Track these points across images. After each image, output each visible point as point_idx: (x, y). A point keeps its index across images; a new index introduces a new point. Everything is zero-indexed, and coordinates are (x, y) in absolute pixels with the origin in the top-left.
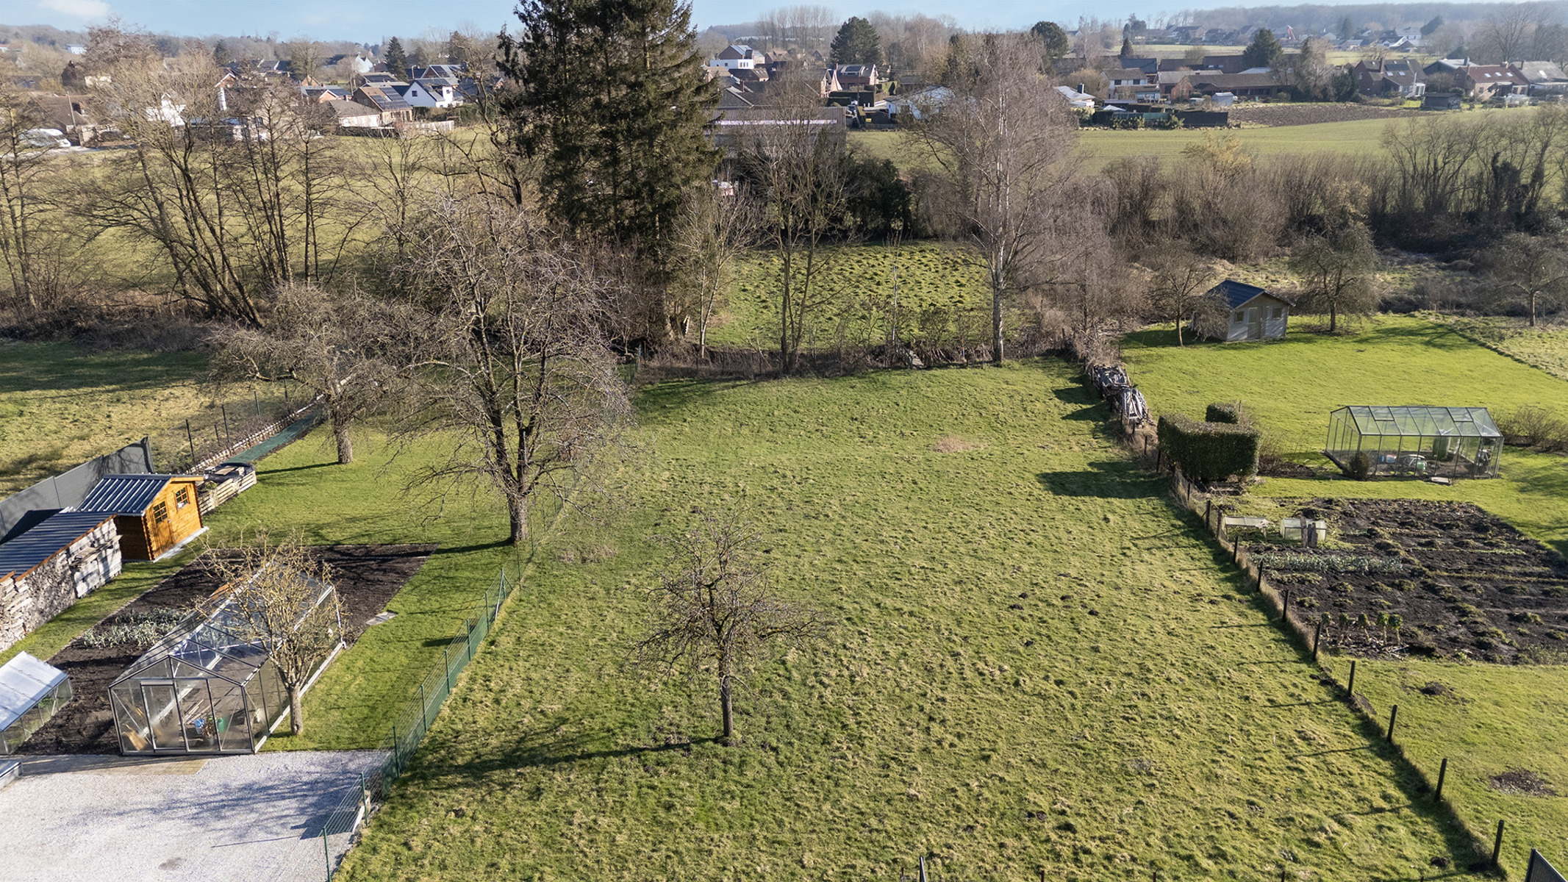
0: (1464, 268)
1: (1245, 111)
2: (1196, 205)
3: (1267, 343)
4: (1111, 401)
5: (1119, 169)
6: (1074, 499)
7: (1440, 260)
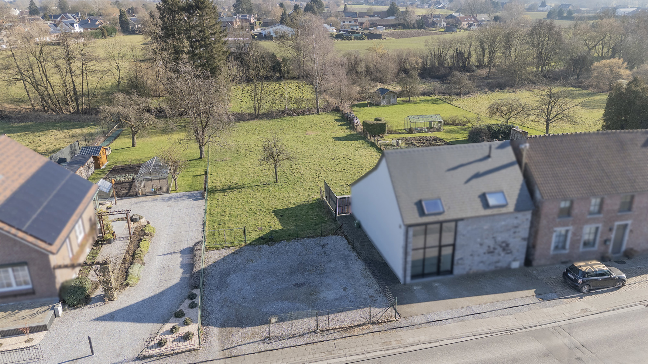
0: (447, 83)
1: (388, 33)
2: (371, 66)
3: (392, 105)
4: (350, 121)
5: (348, 55)
6: (343, 142)
7: (441, 81)
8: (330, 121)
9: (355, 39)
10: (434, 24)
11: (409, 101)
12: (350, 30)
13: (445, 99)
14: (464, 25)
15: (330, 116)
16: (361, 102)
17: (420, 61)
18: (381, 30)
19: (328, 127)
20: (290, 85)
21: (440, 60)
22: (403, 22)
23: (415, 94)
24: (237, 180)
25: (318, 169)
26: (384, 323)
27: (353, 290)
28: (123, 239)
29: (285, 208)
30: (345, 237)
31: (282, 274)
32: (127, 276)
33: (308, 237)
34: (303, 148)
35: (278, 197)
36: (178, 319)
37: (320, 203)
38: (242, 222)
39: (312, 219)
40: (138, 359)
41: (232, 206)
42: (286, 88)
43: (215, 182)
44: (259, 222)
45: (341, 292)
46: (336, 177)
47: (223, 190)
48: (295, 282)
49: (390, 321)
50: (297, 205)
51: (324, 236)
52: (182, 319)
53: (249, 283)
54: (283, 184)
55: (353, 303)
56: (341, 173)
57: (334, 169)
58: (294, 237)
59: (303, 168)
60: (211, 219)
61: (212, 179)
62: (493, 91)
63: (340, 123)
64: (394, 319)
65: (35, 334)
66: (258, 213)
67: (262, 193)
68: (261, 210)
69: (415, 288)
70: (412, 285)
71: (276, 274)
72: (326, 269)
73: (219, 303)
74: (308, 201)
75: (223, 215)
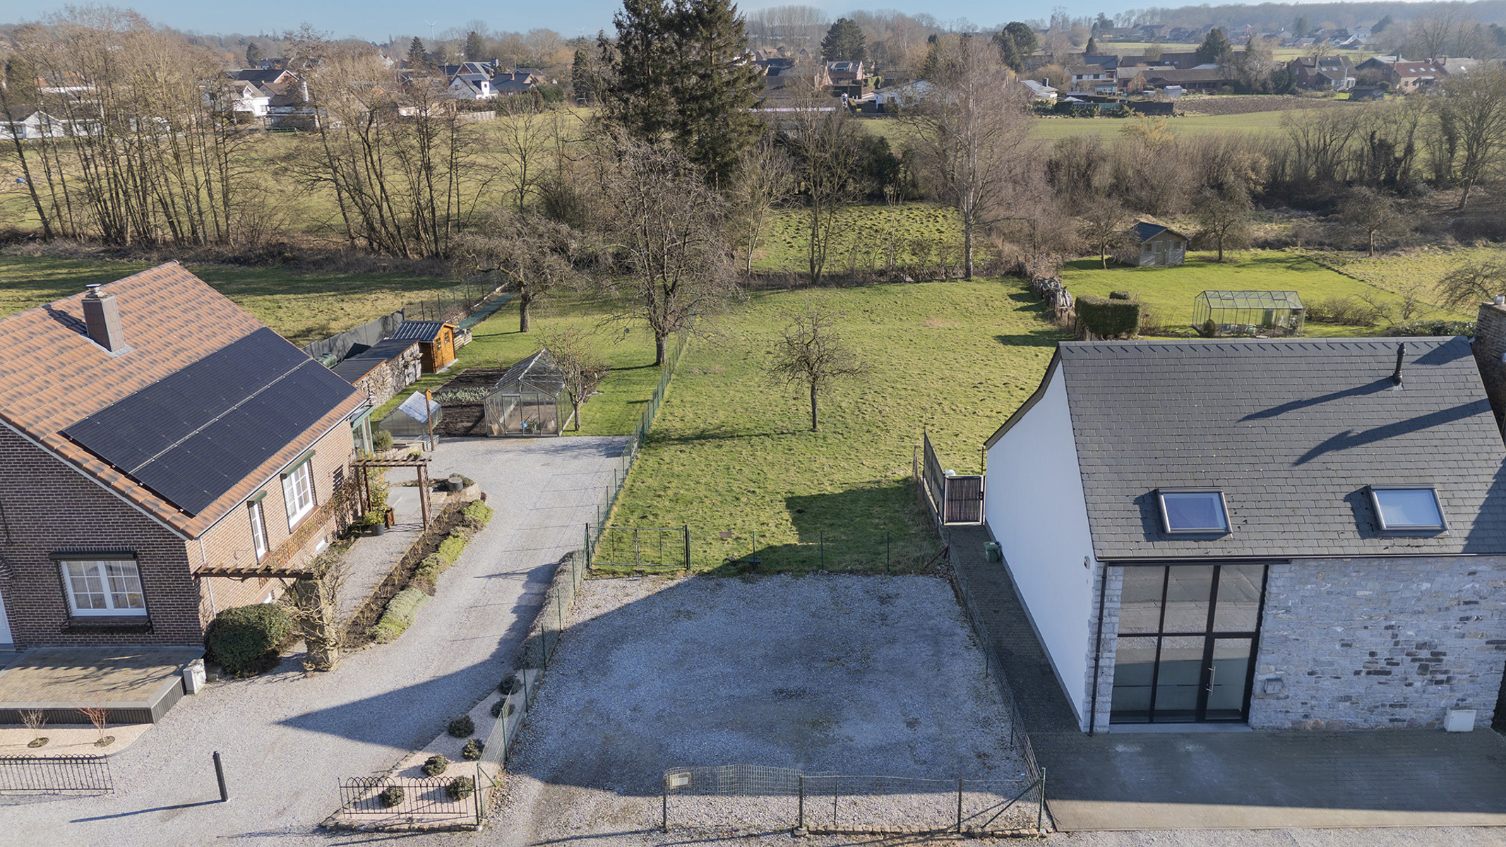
0: (1335, 220)
1: (1191, 102)
2: (1130, 172)
3: (1170, 267)
4: (1048, 298)
5: (1068, 144)
6: (1016, 348)
7: (1319, 215)
8: (995, 297)
9: (1102, 114)
10: (1320, 82)
11: (1219, 261)
12: (1091, 94)
13: (1324, 259)
14: (1408, 83)
15: (998, 285)
16: (1086, 258)
17: (1264, 162)
18: (1174, 95)
19: (987, 312)
20: (916, 212)
21: (1323, 163)
22: (1234, 75)
23: (1238, 244)
24: (723, 418)
25: (928, 407)
26: (999, 837)
27: (934, 730)
28: (409, 528)
29: (814, 492)
30: (951, 581)
31: (754, 659)
32: (380, 616)
33: (851, 572)
34: (907, 355)
35: (807, 464)
36: (454, 739)
37: (909, 489)
38: (699, 518)
39: (876, 526)
40: (322, 829)
41: (690, 476)
42: (903, 221)
43: (671, 418)
44: (739, 522)
45: (900, 731)
46: (971, 430)
47: (684, 440)
48: (779, 685)
49: (1019, 836)
50: (846, 487)
51: (895, 574)
52: (462, 742)
53: (663, 671)
54: (828, 435)
55: (924, 767)
56: (986, 420)
57: (971, 409)
58: (815, 568)
59: (890, 401)
60: (629, 501)
61: (667, 411)
62: (1470, 245)
63: (1020, 304)
64: (1035, 831)
65: (124, 729)
66: (744, 499)
67: (770, 453)
68: (754, 492)
69: (1120, 748)
70: (1111, 738)
71: (738, 657)
72: (874, 660)
73: (569, 712)
74: (878, 482)
75: (659, 496)
